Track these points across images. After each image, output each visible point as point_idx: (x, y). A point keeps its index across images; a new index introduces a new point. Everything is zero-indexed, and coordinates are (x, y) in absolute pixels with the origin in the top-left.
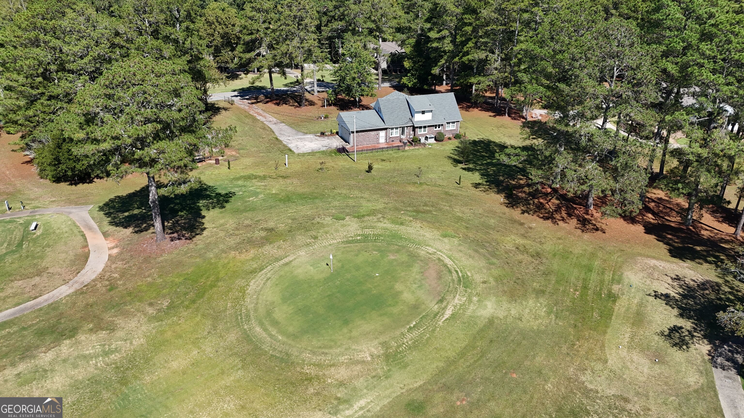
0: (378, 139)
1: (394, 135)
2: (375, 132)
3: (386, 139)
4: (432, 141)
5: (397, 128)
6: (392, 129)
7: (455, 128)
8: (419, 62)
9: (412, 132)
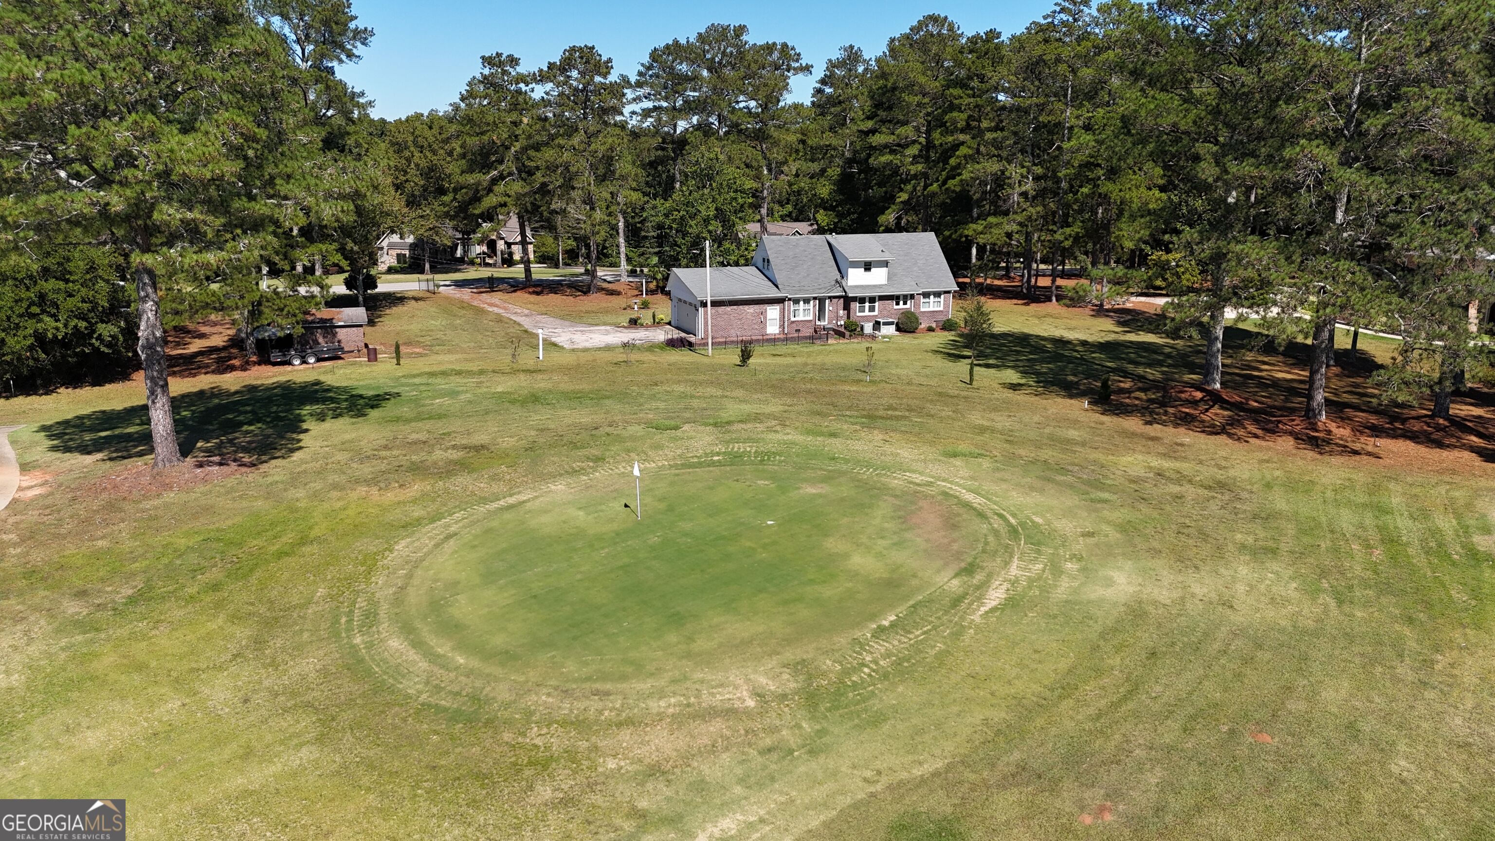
0: (763, 323)
1: (801, 317)
2: (756, 307)
3: (782, 326)
4: (891, 330)
5: (807, 301)
6: (796, 301)
7: (941, 309)
8: (849, 214)
9: (841, 312)
